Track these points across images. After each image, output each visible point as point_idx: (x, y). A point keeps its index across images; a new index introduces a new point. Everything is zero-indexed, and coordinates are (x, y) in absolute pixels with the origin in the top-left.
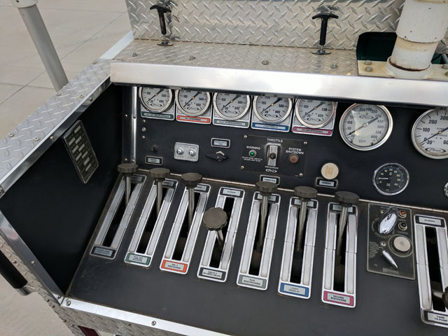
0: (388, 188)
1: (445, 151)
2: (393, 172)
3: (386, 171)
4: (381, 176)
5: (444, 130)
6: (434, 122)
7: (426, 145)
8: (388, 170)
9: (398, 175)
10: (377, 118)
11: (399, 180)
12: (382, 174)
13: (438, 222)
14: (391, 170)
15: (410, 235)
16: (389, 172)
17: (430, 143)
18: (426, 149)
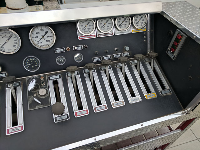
0: (33, 68)
1: (49, 45)
2: (32, 60)
3: (29, 61)
4: (28, 64)
5: (44, 36)
6: (38, 33)
7: (40, 45)
8: (30, 60)
9: (35, 61)
10: (11, 37)
11: (36, 63)
12: (28, 63)
13: (58, 77)
14: (31, 60)
15: (47, 87)
16: (30, 61)
17: (41, 43)
18: (41, 46)
